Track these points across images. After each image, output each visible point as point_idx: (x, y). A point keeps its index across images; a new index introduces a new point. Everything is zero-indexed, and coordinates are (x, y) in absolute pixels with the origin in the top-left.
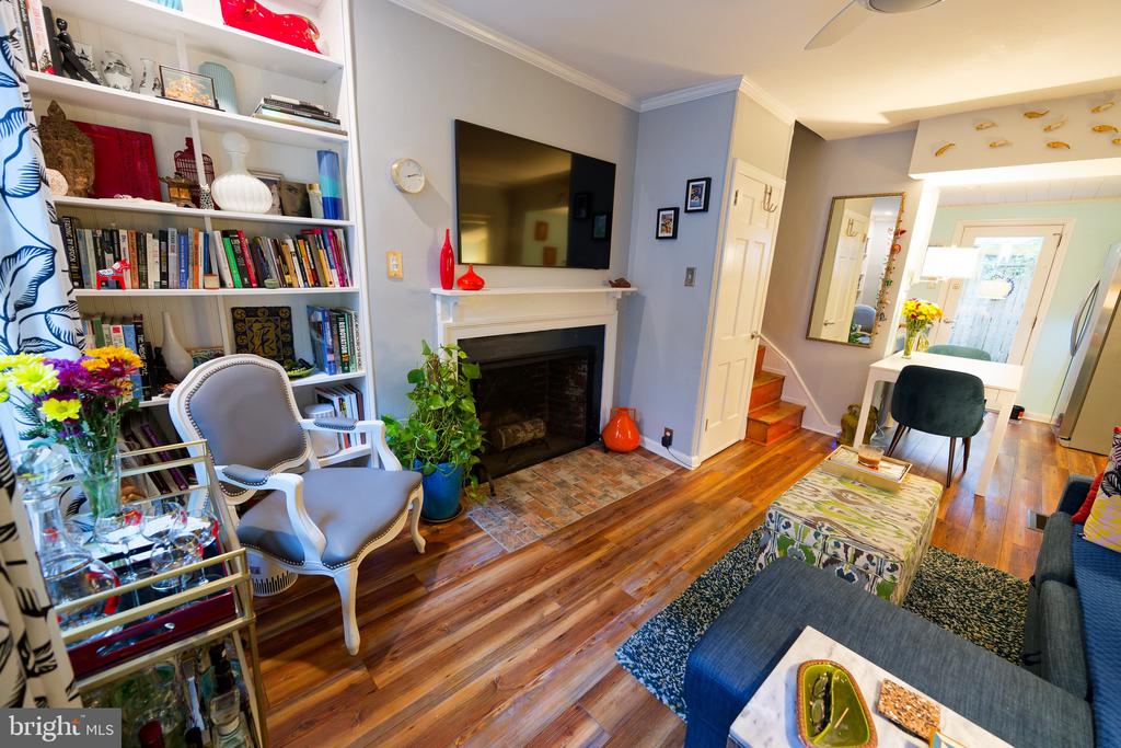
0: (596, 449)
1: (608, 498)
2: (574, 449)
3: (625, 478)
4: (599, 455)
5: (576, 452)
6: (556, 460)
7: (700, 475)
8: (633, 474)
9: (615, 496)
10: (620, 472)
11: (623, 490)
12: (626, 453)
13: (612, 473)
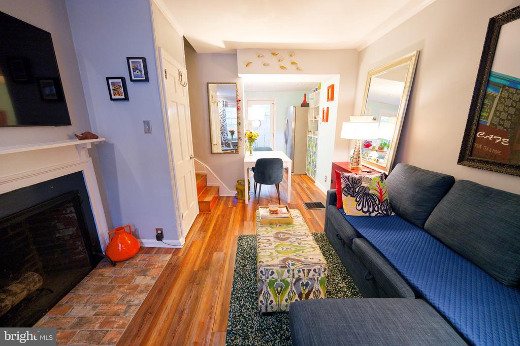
0: (104, 266)
1: (133, 308)
2: (82, 278)
3: (140, 280)
4: (108, 272)
5: (84, 281)
6: (64, 300)
7: (189, 249)
8: (143, 273)
9: (136, 302)
10: (133, 278)
11: (142, 292)
12: (132, 258)
13: (126, 281)
